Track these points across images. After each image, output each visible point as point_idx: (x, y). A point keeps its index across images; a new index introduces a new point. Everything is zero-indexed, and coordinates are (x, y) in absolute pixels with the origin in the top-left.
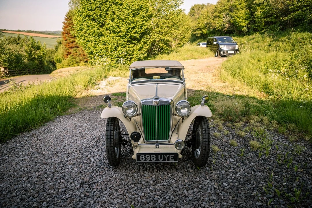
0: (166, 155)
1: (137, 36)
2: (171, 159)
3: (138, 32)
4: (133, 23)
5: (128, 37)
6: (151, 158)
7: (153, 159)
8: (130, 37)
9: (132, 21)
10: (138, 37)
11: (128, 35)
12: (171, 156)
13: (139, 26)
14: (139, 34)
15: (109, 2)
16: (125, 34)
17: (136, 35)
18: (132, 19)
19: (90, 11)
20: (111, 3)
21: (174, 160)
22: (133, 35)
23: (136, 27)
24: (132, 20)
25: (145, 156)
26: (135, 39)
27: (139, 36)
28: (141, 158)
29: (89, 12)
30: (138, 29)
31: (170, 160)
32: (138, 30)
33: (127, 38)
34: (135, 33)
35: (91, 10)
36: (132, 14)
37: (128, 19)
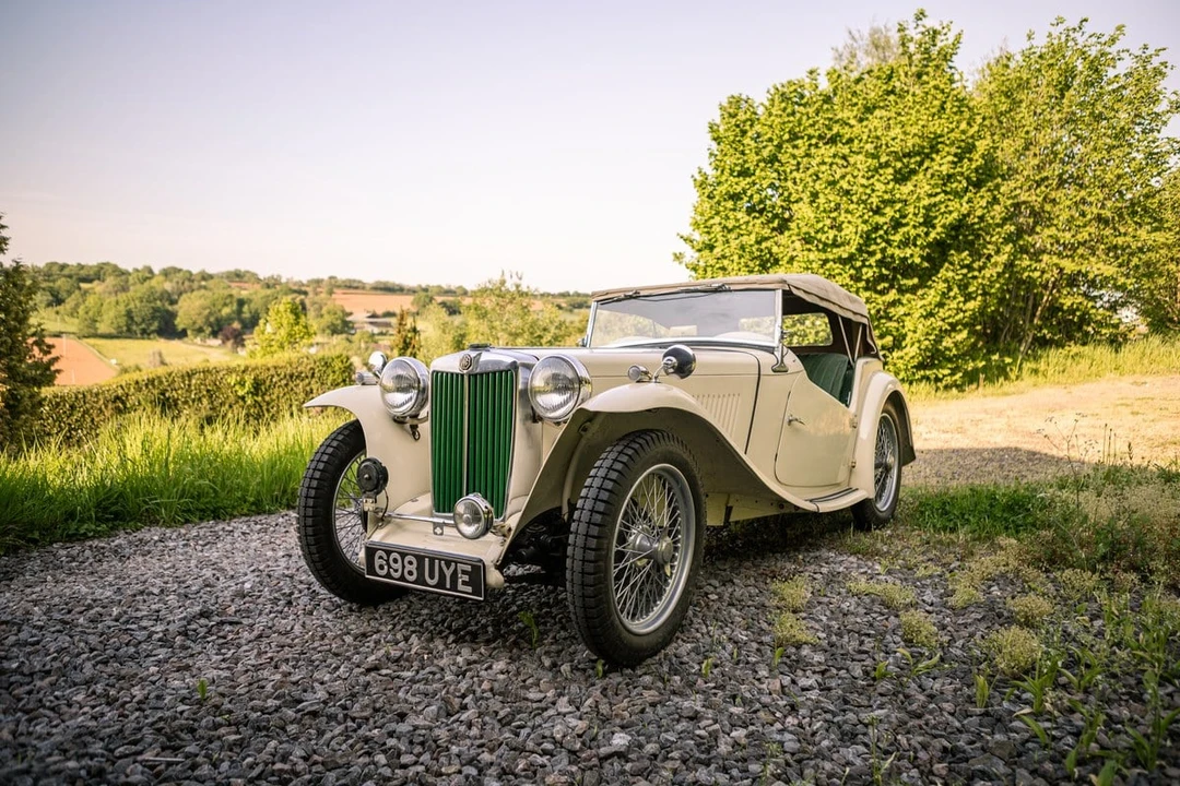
0: (448, 564)
1: (915, 255)
2: (464, 583)
3: (915, 238)
4: (891, 202)
5: (872, 261)
6: (404, 567)
7: (410, 573)
8: (881, 263)
9: (886, 197)
10: (917, 260)
11: (872, 254)
12: (464, 572)
13: (916, 215)
14: (923, 248)
15: (806, 138)
16: (860, 250)
17: (908, 252)
18: (883, 187)
19: (739, 176)
20: (814, 141)
21: (469, 589)
22: (897, 252)
23: (904, 221)
24: (886, 192)
25: (388, 557)
26: (907, 269)
27: (922, 257)
28: (378, 562)
29: (736, 180)
30: (914, 227)
31: (461, 587)
32: (913, 232)
33: (870, 266)
34: (905, 244)
35: (744, 173)
36: (890, 170)
37: (873, 191)
